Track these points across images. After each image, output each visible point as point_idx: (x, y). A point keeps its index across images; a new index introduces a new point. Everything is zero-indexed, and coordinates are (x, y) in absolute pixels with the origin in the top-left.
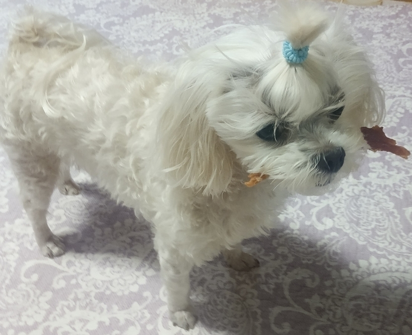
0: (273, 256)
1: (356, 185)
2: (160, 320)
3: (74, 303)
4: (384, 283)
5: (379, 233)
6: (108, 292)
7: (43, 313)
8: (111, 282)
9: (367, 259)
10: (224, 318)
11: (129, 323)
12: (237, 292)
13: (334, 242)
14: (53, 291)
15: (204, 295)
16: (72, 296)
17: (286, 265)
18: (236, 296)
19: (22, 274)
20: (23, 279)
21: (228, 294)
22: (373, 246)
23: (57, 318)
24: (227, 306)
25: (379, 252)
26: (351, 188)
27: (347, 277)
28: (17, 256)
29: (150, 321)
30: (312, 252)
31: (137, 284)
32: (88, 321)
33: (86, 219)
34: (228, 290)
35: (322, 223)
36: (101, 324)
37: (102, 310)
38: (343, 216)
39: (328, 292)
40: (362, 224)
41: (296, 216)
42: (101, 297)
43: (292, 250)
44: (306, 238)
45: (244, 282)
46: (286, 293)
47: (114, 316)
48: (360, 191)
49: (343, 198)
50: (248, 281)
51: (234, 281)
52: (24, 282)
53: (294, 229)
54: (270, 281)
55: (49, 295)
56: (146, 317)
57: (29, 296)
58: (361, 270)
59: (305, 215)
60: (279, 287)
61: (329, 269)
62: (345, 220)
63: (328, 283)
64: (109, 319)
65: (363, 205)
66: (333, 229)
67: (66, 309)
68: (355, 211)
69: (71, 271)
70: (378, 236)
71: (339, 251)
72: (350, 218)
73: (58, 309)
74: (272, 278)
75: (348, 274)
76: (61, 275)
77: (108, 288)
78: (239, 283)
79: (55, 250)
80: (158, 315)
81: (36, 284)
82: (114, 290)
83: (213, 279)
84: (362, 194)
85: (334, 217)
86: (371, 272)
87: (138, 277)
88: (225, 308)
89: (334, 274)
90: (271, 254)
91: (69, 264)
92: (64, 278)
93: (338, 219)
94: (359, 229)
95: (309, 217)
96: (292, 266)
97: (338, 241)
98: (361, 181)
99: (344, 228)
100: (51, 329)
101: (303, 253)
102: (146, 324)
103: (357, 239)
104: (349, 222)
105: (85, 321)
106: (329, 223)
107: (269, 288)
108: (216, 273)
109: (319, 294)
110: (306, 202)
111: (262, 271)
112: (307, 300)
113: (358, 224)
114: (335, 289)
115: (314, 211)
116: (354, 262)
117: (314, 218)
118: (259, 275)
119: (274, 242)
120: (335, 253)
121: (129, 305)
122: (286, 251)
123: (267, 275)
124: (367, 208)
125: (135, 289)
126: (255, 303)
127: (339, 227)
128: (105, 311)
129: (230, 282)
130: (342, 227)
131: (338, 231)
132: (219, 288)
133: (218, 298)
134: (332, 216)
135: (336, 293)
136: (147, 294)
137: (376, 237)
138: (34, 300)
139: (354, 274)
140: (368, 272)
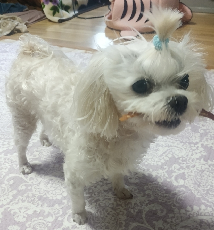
0: (142, 194)
1: (204, 165)
2: (67, 216)
3: (25, 199)
4: (206, 221)
5: (211, 193)
6: (45, 196)
7: (8, 200)
8: (48, 191)
9: (199, 206)
10: (103, 222)
11: (50, 214)
12: (115, 210)
13: (181, 193)
14: (18, 190)
15: (96, 208)
16: (26, 195)
17: (148, 200)
18: (114, 212)
19: (6, 179)
20: (6, 182)
21: (110, 210)
22: (205, 199)
23: (14, 204)
24: (107, 216)
25: (208, 204)
26: (201, 166)
27: (184, 214)
28: (7, 170)
29: (61, 216)
30: (166, 196)
31: (62, 195)
32: (29, 209)
33: (48, 159)
34: (110, 207)
35: (177, 182)
36: (35, 211)
37: (38, 205)
38: (191, 180)
39: (169, 220)
40: (201, 186)
41: (163, 175)
42: (40, 198)
43: (155, 193)
44: (165, 188)
45: (121, 205)
46: (144, 216)
47: (43, 209)
48: (206, 168)
49: (194, 170)
50: (123, 205)
51: (115, 203)
52: (5, 184)
53: (160, 182)
54: (136, 208)
55: (15, 192)
56: (60, 213)
57: (5, 191)
58: (193, 211)
59: (168, 176)
60: (140, 212)
61: (173, 208)
62: (192, 182)
63: (171, 215)
64: (40, 210)
65: (206, 176)
66: (182, 186)
67: (20, 201)
68: (199, 178)
69: (30, 183)
70: (210, 194)
71: (183, 199)
72: (195, 181)
73: (16, 200)
74: (138, 206)
75: (185, 212)
76: (25, 184)
77: (45, 194)
78: (118, 205)
79: (27, 170)
80: (67, 214)
81: (11, 185)
82: (48, 196)
83: (103, 200)
84: (206, 170)
85: (185, 180)
86: (200, 214)
87: (63, 192)
88: (105, 217)
89: (176, 210)
90: (141, 193)
91: (31, 179)
92: (26, 185)
93: (188, 181)
94: (199, 189)
95: (170, 177)
96: (151, 202)
97: (184, 193)
98: (208, 163)
99: (190, 187)
100: (9, 210)
101: (161, 196)
102: (59, 217)
103: (196, 194)
104: (194, 184)
105: (27, 209)
106: (181, 182)
107: (134, 211)
108: (107, 197)
109: (163, 220)
110: (171, 169)
111: (133, 201)
112: (154, 222)
113: (199, 186)
114: (174, 219)
115: (175, 174)
116: (190, 206)
117: (173, 178)
118: (131, 203)
119: (145, 187)
120: (180, 199)
121: (53, 206)
122: (151, 193)
123: (135, 204)
124: (207, 178)
125: (59, 197)
126: (123, 218)
127: (186, 186)
128: (40, 206)
129: (112, 204)
130: (188, 186)
131: (186, 187)
132: (106, 206)
133: (103, 211)
134: (184, 179)
135: (173, 221)
136: (65, 201)
137: (208, 195)
138: (6, 193)
139: (188, 213)
140: (198, 213)
